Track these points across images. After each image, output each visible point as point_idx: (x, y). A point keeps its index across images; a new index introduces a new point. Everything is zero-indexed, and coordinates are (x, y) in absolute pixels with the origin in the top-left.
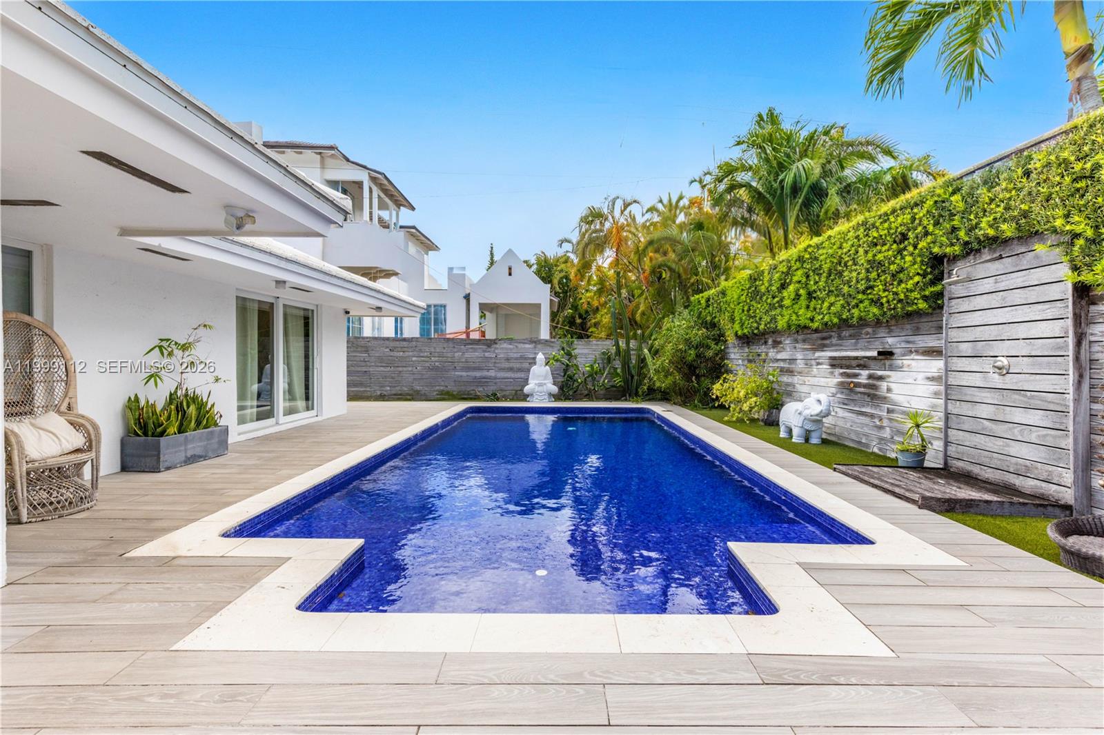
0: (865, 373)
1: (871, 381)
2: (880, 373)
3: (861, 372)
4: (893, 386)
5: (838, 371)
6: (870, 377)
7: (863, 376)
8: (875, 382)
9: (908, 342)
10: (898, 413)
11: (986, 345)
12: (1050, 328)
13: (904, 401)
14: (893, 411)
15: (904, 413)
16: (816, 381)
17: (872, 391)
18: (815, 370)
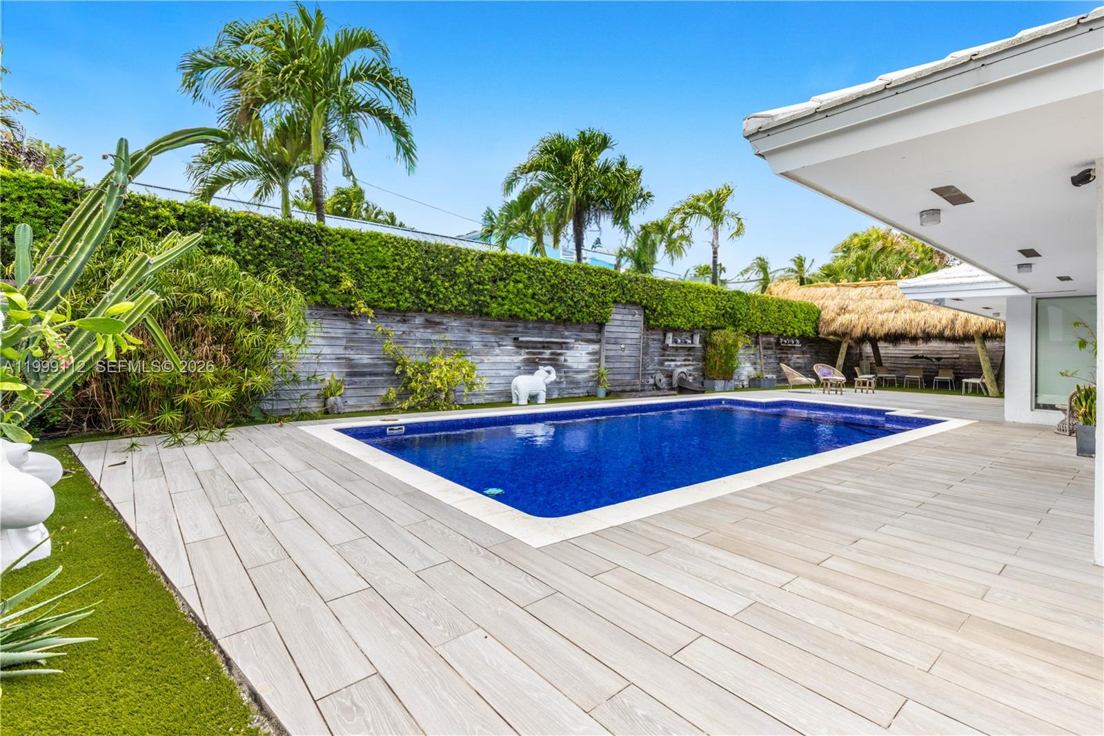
0: (548, 352)
1: (552, 357)
2: (559, 351)
3: (546, 351)
4: (568, 358)
5: (523, 351)
6: (552, 354)
7: (547, 353)
8: (556, 357)
9: (578, 335)
10: (571, 371)
11: (619, 340)
12: (637, 336)
13: (575, 366)
14: (568, 372)
15: (574, 372)
16: (498, 359)
17: (553, 362)
18: (497, 351)
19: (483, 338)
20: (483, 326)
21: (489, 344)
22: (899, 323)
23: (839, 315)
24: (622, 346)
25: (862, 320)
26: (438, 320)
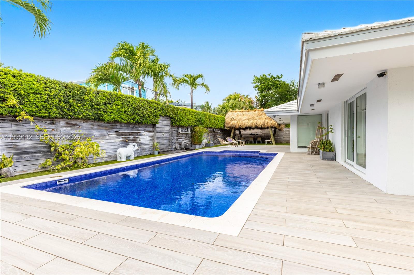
1: (134, 139)
2: (137, 136)
3: (131, 136)
4: (141, 139)
5: (120, 137)
6: (134, 138)
7: (131, 138)
8: (135, 139)
9: (144, 129)
11: (162, 131)
12: (168, 129)
13: (144, 142)
14: (141, 145)
15: (144, 145)
16: (108, 141)
17: (135, 141)
18: (107, 137)
19: (100, 131)
20: (99, 126)
21: (103, 134)
22: (249, 123)
23: (231, 121)
24: (163, 133)
25: (238, 123)
26: (74, 123)
